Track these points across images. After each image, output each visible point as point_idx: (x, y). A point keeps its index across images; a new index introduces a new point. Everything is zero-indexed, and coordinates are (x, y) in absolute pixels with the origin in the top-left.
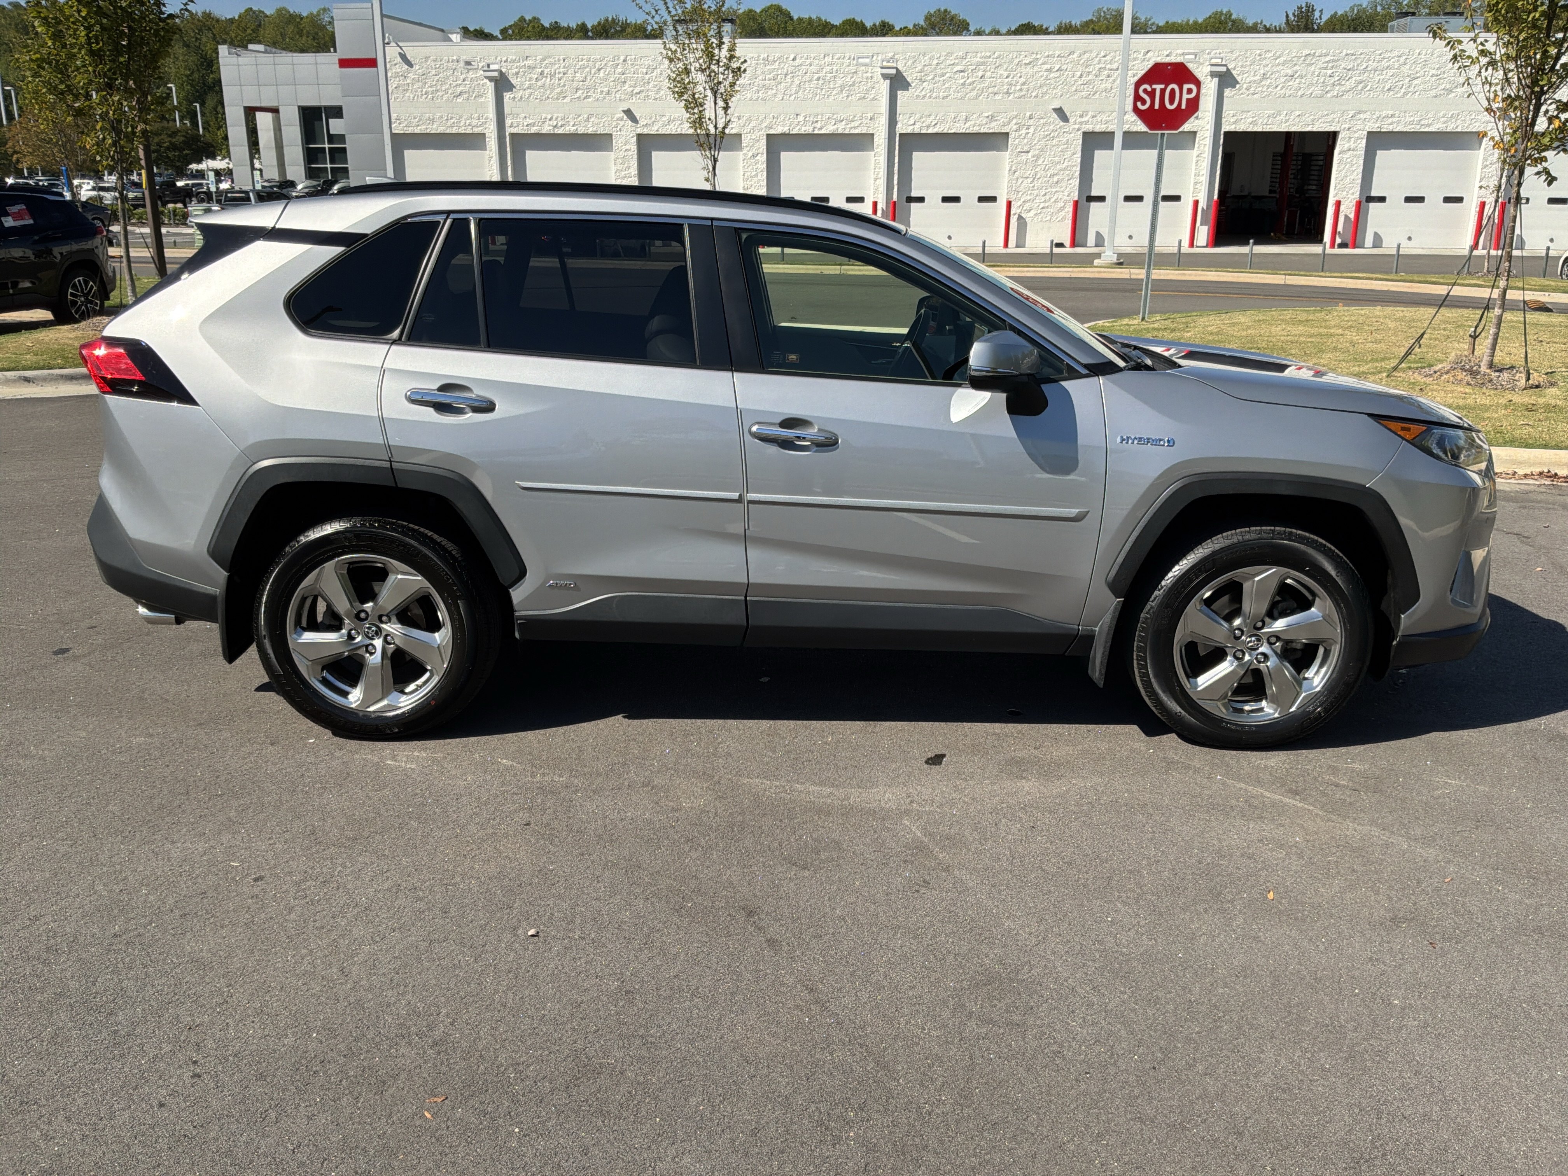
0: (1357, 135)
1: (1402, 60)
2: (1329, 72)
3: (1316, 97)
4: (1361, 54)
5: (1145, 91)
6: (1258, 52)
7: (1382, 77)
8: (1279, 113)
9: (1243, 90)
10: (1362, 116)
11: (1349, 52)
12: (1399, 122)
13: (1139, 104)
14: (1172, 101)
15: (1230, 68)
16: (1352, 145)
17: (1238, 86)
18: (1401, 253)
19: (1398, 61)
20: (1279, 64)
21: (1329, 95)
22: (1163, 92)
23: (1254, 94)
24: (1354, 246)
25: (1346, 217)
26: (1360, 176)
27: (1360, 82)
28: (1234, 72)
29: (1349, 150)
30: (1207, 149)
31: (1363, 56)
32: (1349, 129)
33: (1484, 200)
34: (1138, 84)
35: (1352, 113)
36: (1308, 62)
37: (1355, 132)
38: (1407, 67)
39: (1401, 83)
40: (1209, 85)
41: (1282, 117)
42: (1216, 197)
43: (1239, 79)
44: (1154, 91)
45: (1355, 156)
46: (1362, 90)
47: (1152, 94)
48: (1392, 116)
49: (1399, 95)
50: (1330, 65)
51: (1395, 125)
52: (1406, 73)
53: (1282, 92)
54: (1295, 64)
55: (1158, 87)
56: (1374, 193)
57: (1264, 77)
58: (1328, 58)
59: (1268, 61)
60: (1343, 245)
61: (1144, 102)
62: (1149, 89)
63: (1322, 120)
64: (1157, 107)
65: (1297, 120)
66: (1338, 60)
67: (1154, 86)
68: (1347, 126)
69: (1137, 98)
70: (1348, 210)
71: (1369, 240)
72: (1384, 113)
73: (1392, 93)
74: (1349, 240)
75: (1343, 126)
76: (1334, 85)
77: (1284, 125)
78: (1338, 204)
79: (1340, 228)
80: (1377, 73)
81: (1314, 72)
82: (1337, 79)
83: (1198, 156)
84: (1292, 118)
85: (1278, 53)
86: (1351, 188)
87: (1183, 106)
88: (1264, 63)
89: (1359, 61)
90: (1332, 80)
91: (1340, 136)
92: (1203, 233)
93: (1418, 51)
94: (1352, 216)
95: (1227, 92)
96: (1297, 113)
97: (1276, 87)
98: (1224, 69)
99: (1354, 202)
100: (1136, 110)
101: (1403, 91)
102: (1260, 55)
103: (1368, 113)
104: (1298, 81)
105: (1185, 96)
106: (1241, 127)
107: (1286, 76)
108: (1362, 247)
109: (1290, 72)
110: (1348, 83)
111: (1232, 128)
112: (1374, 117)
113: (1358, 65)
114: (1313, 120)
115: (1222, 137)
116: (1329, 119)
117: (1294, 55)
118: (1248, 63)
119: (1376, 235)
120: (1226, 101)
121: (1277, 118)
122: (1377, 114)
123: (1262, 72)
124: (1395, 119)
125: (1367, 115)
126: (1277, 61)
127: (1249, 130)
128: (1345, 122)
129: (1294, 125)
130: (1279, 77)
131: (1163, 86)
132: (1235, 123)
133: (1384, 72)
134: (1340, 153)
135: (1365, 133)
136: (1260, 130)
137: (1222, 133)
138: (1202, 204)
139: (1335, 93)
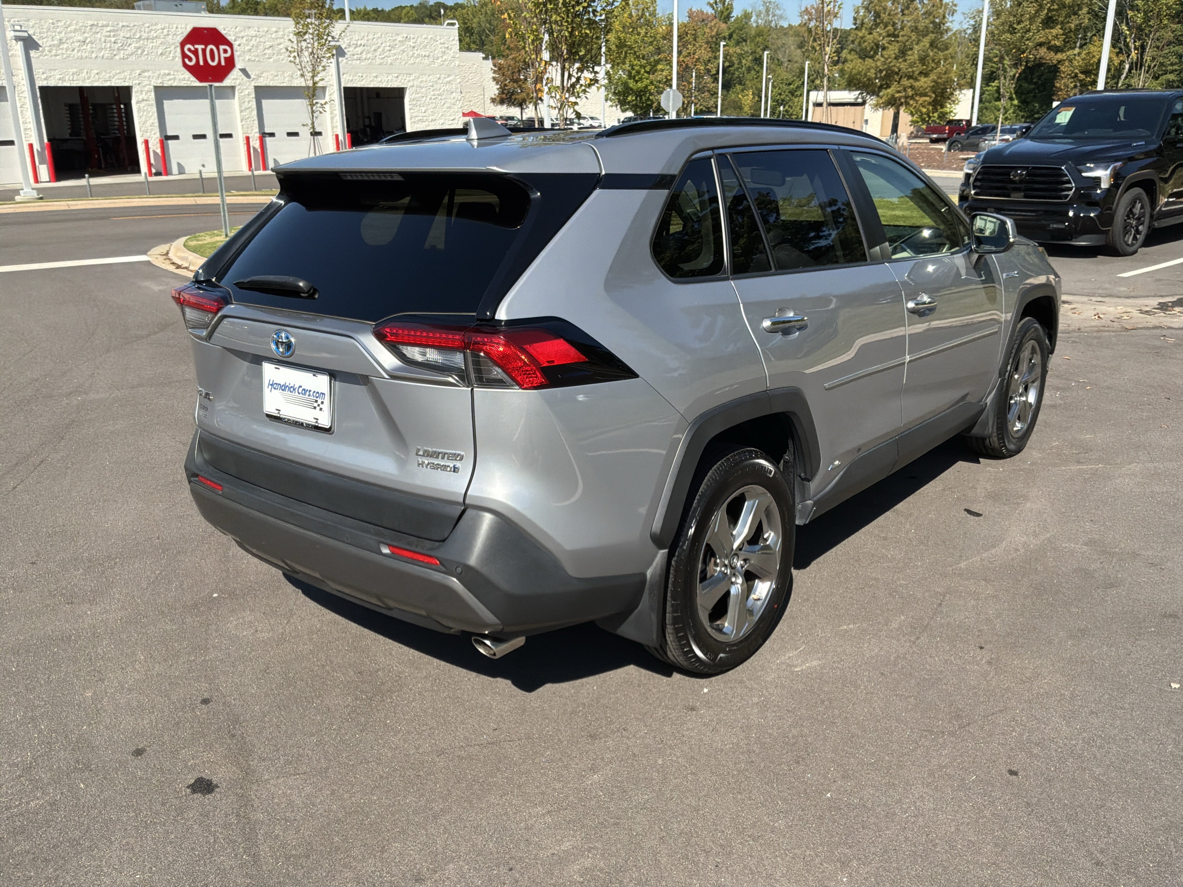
0: (146, 89)
1: (165, 31)
2: (113, 39)
3: (107, 58)
4: (134, 26)
5: (189, 50)
6: (51, 21)
7: (154, 44)
8: (81, 71)
9: (46, 52)
10: (146, 74)
11: (124, 24)
12: (175, 79)
13: (186, 60)
14: (213, 59)
15: (30, 33)
16: (144, 96)
17: (41, 49)
18: (204, 177)
19: (163, 32)
20: (71, 32)
21: (117, 57)
22: (204, 51)
23: (56, 56)
24: (167, 174)
25: (155, 153)
26: (156, 121)
27: (139, 48)
28: (34, 37)
29: (143, 100)
30: (27, 100)
31: (135, 27)
32: (139, 84)
33: (247, 135)
34: (183, 45)
35: (138, 72)
36: (94, 30)
37: (144, 87)
38: (170, 37)
39: (168, 49)
40: (16, 48)
41: (84, 74)
42: (46, 141)
43: (40, 42)
44: (197, 50)
45: (149, 105)
46: (141, 54)
47: (195, 52)
48: (169, 74)
49: (171, 58)
50: (112, 34)
51: (172, 81)
52: (171, 41)
53: (79, 54)
54: (84, 32)
55: (200, 47)
56: (170, 133)
57: (61, 41)
58: (109, 29)
59: (61, 29)
60: (158, 174)
61: (190, 59)
62: (193, 49)
63: (117, 77)
64: (201, 63)
65: (97, 77)
66: (117, 30)
67: (196, 46)
68: (138, 82)
69: (184, 56)
70: (155, 146)
71: (175, 169)
72: (162, 72)
73: (164, 57)
74: (162, 170)
75: (134, 82)
76: (118, 49)
77: (88, 81)
78: (146, 142)
79: (152, 161)
80: (149, 41)
81: (100, 40)
82: (120, 44)
83: (21, 107)
84: (93, 75)
85: (68, 23)
86: (152, 130)
87: (223, 63)
88: (58, 30)
89: (134, 31)
90: (117, 46)
91: (134, 90)
92: (44, 171)
93: (175, 26)
94: (159, 151)
95: (33, 53)
96: (96, 71)
97: (73, 50)
98: (26, 34)
99: (158, 140)
100: (185, 65)
101: (171, 55)
102: (53, 24)
103: (151, 72)
104: (89, 45)
105: (223, 55)
106: (52, 83)
107: (79, 41)
108: (171, 174)
109: (81, 38)
110: (129, 48)
111: (45, 84)
112: (156, 75)
113: (134, 35)
114: (110, 77)
115: (38, 91)
116: (122, 76)
117: (81, 24)
118: (45, 30)
119: (179, 164)
120: (33, 60)
121: (81, 76)
122: (158, 72)
123: (58, 37)
124: (172, 77)
125: (150, 73)
126: (69, 29)
127: (60, 85)
128: (134, 78)
129: (96, 81)
130: (73, 42)
131: (203, 47)
132: (45, 79)
133: (155, 41)
134: (137, 102)
135: (152, 87)
136: (68, 85)
137: (37, 87)
138: (37, 147)
139: (122, 56)
